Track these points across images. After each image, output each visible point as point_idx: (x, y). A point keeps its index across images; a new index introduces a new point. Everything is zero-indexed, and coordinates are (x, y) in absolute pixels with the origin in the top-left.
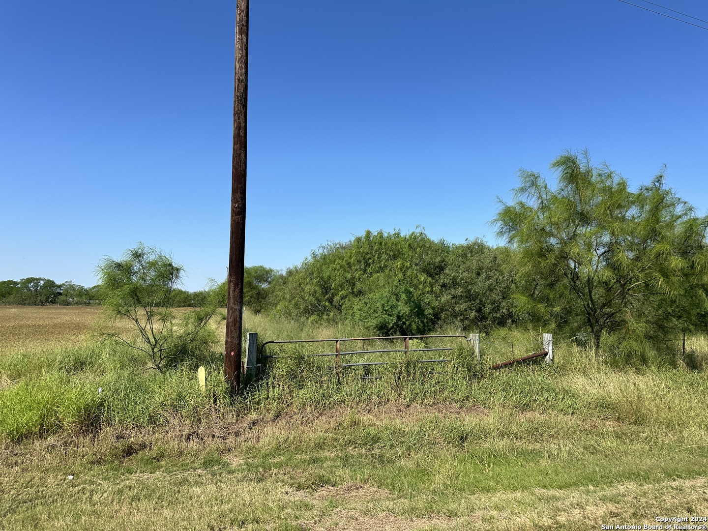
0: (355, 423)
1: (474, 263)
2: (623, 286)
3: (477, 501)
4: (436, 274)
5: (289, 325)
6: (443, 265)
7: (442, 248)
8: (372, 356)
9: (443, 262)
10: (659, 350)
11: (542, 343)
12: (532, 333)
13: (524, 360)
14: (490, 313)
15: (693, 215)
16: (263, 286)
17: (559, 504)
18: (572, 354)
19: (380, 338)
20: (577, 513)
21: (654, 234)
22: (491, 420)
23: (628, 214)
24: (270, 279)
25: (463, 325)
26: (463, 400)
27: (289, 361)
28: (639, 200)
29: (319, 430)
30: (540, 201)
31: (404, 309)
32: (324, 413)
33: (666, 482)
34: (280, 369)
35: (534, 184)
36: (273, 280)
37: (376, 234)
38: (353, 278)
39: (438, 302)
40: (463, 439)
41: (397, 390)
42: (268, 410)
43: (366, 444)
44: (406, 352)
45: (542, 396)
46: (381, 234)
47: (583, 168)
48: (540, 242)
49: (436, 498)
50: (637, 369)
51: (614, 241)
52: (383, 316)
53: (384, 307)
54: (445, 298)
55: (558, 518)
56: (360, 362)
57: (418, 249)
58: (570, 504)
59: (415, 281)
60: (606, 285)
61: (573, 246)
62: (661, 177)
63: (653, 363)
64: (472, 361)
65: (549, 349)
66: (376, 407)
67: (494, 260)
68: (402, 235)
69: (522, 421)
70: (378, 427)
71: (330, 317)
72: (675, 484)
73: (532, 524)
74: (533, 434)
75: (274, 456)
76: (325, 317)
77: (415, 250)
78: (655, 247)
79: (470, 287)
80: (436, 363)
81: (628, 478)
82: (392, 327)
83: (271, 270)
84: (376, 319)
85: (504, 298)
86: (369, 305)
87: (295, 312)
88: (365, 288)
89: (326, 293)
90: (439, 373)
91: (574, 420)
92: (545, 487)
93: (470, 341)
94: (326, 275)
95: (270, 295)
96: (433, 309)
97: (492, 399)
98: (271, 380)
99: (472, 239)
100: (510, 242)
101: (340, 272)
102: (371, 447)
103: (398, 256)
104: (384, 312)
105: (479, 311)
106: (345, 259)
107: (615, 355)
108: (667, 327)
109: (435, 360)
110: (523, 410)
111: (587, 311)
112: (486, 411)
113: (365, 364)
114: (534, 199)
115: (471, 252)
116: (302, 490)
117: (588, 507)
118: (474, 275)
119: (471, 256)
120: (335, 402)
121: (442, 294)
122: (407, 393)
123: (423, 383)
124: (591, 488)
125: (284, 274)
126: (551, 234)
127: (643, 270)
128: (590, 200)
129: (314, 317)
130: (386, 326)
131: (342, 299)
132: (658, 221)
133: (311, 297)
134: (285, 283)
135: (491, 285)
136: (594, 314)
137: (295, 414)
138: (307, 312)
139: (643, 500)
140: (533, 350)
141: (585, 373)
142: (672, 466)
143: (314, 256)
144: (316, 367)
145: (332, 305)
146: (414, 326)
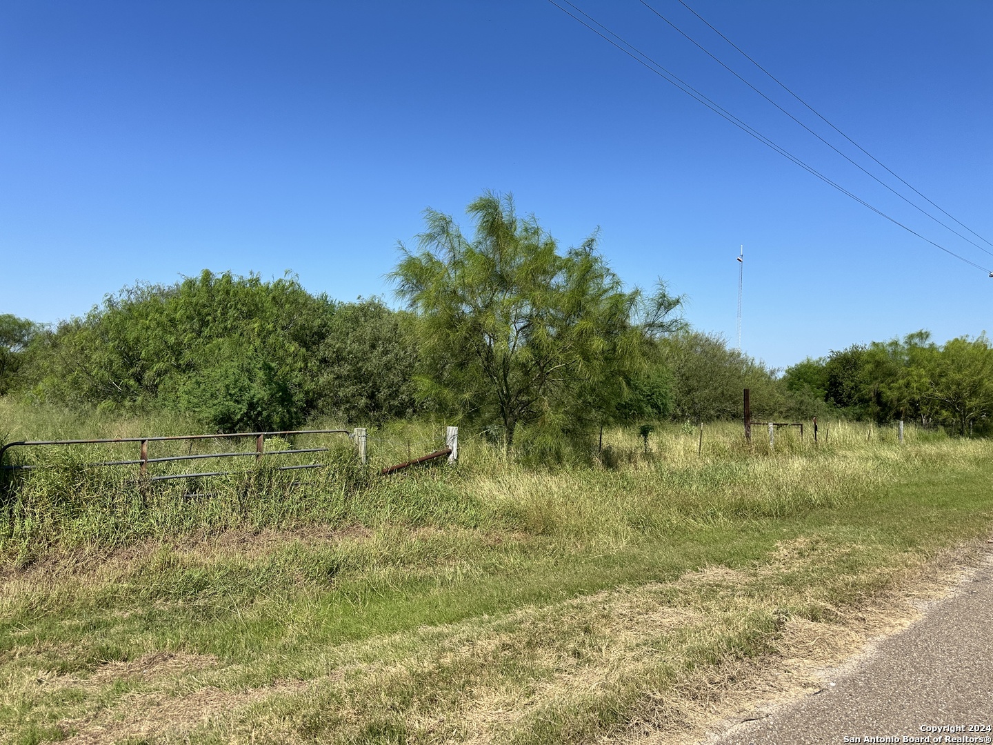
0: (169, 564)
1: (367, 330)
2: (542, 369)
3: (341, 654)
4: (314, 343)
5: (58, 417)
6: (324, 331)
7: (325, 307)
8: (203, 463)
9: (324, 327)
10: (575, 445)
11: (445, 439)
12: (434, 427)
13: (422, 462)
14: (385, 400)
15: (619, 290)
16: (12, 350)
17: (446, 643)
18: (480, 452)
19: (220, 435)
20: (465, 651)
21: (578, 308)
22: (372, 542)
23: (553, 281)
24: (26, 338)
25: (348, 416)
26: (338, 519)
27: (53, 474)
28: (567, 266)
29: (106, 579)
30: (452, 254)
31: (259, 392)
32: (116, 552)
33: (567, 600)
34: (36, 488)
35: (444, 230)
36: (33, 340)
37: (220, 277)
38: (179, 344)
39: (314, 383)
40: (332, 572)
41: (241, 512)
42: (11, 554)
43: (185, 593)
44: (258, 456)
45: (441, 506)
46: (228, 279)
47: (505, 218)
48: (450, 308)
49: (285, 657)
50: (551, 469)
51: (535, 313)
52: (227, 403)
53: (228, 389)
54: (324, 378)
55: (442, 660)
56: (182, 473)
57: (287, 306)
58: (459, 641)
59: (281, 353)
60: (524, 366)
61: (488, 316)
62: (592, 240)
63: (567, 461)
64: (355, 465)
65: (453, 446)
66: (206, 538)
67: (394, 329)
68: (263, 282)
69: (413, 540)
70: (206, 567)
71: (137, 403)
72: (576, 602)
73: (408, 673)
74: (425, 557)
75: (19, 626)
76: (127, 403)
77: (282, 306)
78: (579, 324)
79: (360, 364)
80: (304, 470)
81: (527, 601)
82: (241, 420)
83: (29, 324)
84: (215, 407)
85: (405, 380)
86: (203, 386)
87: (71, 395)
88: (198, 360)
89: (131, 365)
90: (307, 484)
91: (477, 534)
92: (432, 623)
93: (353, 437)
94: (131, 336)
95: (25, 366)
96: (307, 393)
97: (378, 515)
98: (17, 506)
99: (367, 298)
100: (412, 306)
101: (159, 332)
102: (194, 596)
103: (256, 314)
104: (229, 397)
105: (372, 396)
106: (165, 313)
107: (528, 453)
108: (586, 419)
109: (302, 466)
110: (416, 526)
111: (500, 398)
112: (368, 531)
113: (190, 475)
114: (444, 251)
115: (365, 315)
116: (68, 675)
117: (480, 642)
118: (367, 347)
119: (366, 321)
120: (137, 536)
121: (321, 373)
122: (257, 514)
123: (282, 499)
124: (486, 617)
125: (55, 330)
126: (463, 300)
127: (564, 350)
128: (511, 259)
129: (107, 403)
130: (230, 418)
131: (159, 375)
132: (584, 293)
133: (103, 371)
134: (55, 346)
135: (389, 362)
136: (509, 402)
137: (63, 557)
138: (95, 394)
139: (541, 625)
140: (435, 448)
141: (493, 475)
142: (575, 581)
143: (111, 303)
144: (104, 482)
145: (140, 384)
146: (276, 419)
